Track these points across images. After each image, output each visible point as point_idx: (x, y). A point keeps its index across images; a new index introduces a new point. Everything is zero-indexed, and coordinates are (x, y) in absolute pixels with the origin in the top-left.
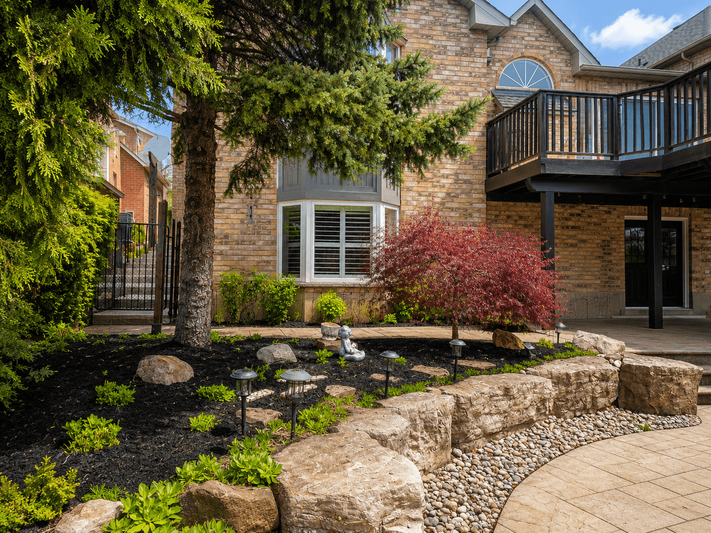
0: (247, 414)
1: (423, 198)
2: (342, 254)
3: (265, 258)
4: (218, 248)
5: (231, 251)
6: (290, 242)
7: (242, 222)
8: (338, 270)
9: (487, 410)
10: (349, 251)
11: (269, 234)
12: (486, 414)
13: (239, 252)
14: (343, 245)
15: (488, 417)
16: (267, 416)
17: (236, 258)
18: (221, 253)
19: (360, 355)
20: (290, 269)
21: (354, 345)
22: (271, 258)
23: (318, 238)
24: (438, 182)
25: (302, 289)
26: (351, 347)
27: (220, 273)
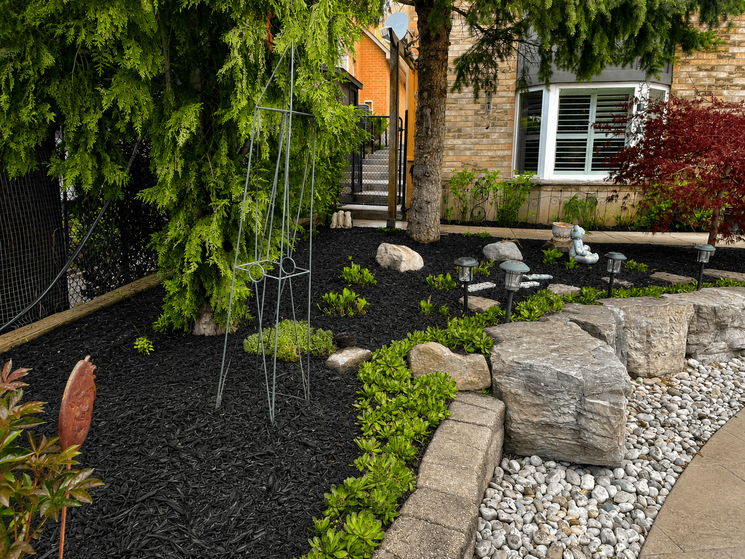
0: (469, 301)
1: (702, 74)
2: (590, 147)
3: (500, 153)
4: (449, 142)
5: (463, 146)
6: (527, 134)
7: (476, 113)
8: (583, 166)
9: (736, 324)
10: (597, 143)
11: (506, 125)
12: (736, 328)
13: (472, 146)
14: (591, 136)
15: (738, 331)
16: (488, 304)
17: (468, 153)
18: (453, 148)
19: (593, 258)
20: (526, 165)
21: (587, 247)
22: (506, 153)
23: (560, 130)
24: (726, 51)
25: (540, 186)
26: (583, 249)
27: (452, 169)
